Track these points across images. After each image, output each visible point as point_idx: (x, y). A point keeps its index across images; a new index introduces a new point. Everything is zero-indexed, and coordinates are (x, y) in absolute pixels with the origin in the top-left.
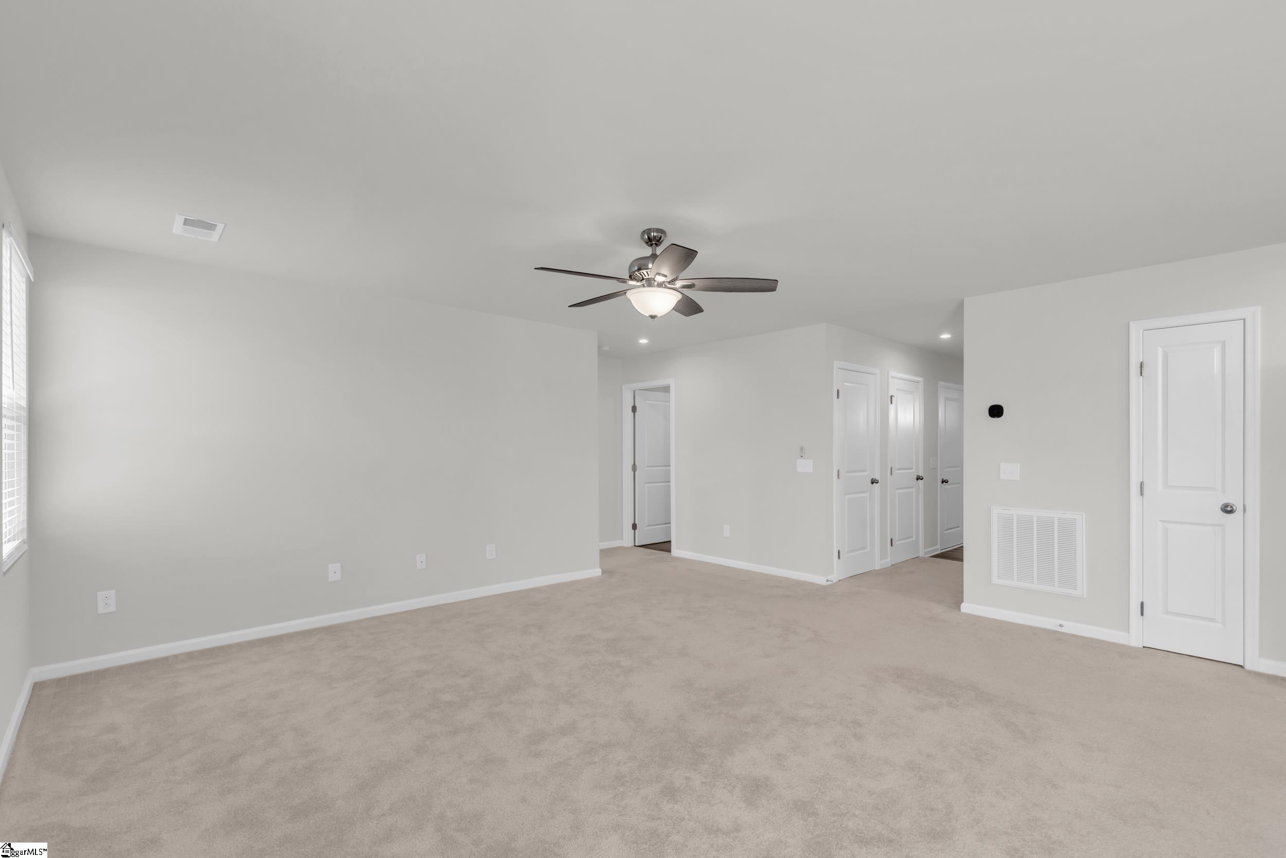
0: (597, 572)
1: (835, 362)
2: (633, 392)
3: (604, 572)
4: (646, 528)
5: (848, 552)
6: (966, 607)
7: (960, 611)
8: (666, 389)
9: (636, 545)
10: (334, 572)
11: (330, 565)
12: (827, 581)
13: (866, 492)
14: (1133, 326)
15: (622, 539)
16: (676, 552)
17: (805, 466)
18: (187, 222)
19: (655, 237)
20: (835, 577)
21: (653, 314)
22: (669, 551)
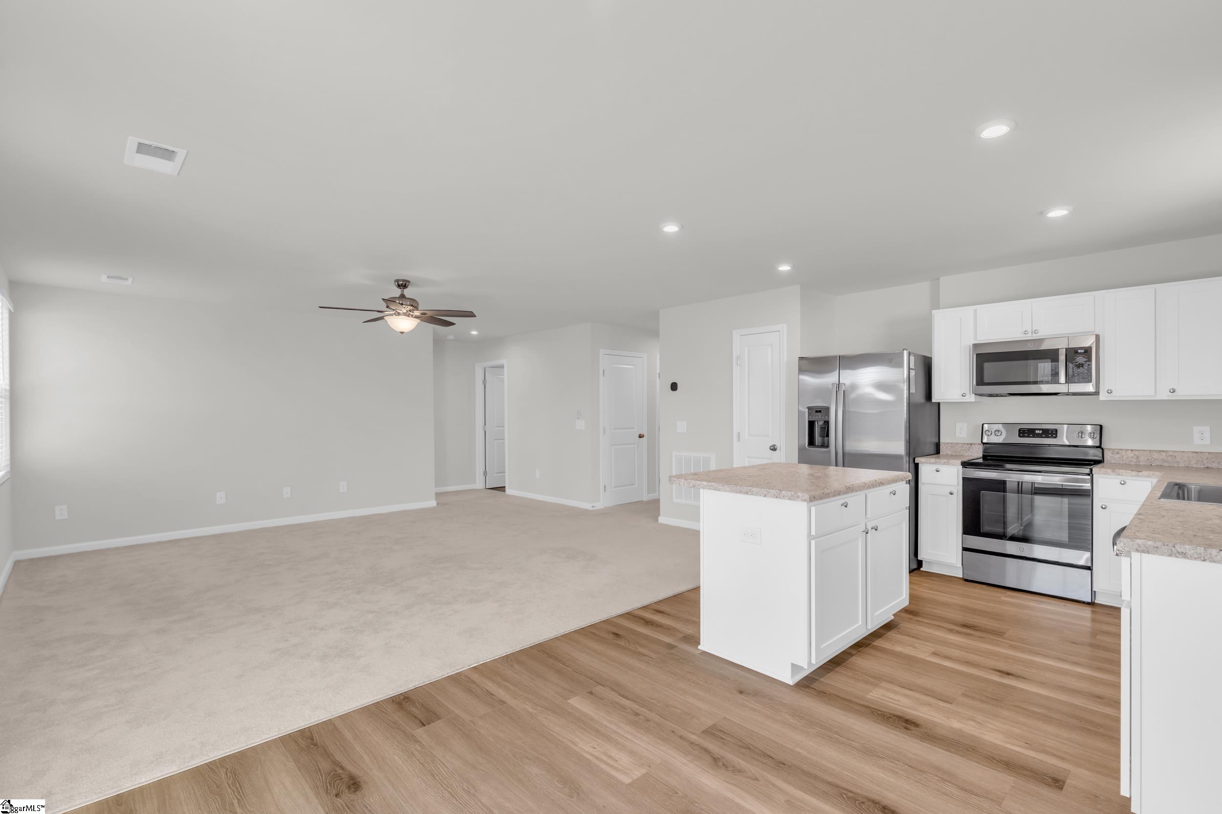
0: (433, 503)
1: (601, 350)
2: (484, 369)
3: (438, 504)
4: (496, 475)
5: (615, 487)
6: (662, 519)
7: (658, 521)
8: (502, 367)
9: (487, 488)
10: (220, 498)
11: (218, 493)
12: (593, 507)
13: (635, 444)
14: (734, 332)
15: (475, 483)
16: (509, 491)
17: (581, 425)
18: (108, 277)
19: (402, 284)
20: (600, 505)
21: (402, 331)
22: (505, 491)
